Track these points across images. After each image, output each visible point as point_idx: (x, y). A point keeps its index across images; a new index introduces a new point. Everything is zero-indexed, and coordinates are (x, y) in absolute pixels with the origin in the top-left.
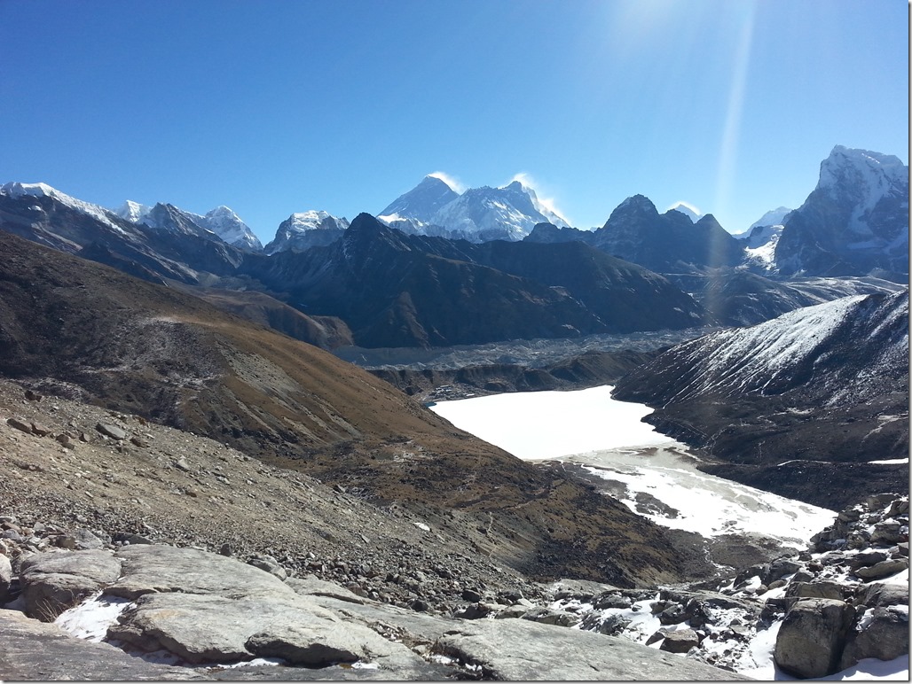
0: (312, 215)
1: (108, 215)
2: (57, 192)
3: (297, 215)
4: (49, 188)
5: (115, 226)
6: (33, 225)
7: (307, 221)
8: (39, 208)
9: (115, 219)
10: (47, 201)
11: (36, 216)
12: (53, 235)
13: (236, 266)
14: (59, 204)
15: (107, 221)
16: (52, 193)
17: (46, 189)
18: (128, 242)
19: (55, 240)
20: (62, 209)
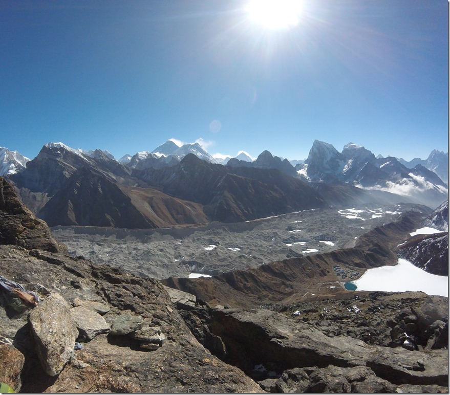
0: (144, 153)
1: (82, 154)
2: (65, 146)
3: (139, 153)
4: (63, 144)
5: (85, 159)
6: (58, 159)
7: (143, 155)
8: (59, 152)
9: (85, 156)
10: (62, 149)
11: (58, 155)
12: (64, 163)
13: (130, 174)
14: (66, 150)
15: (82, 157)
16: (64, 146)
17: (62, 144)
18: (90, 165)
19: (65, 165)
20: (67, 152)
